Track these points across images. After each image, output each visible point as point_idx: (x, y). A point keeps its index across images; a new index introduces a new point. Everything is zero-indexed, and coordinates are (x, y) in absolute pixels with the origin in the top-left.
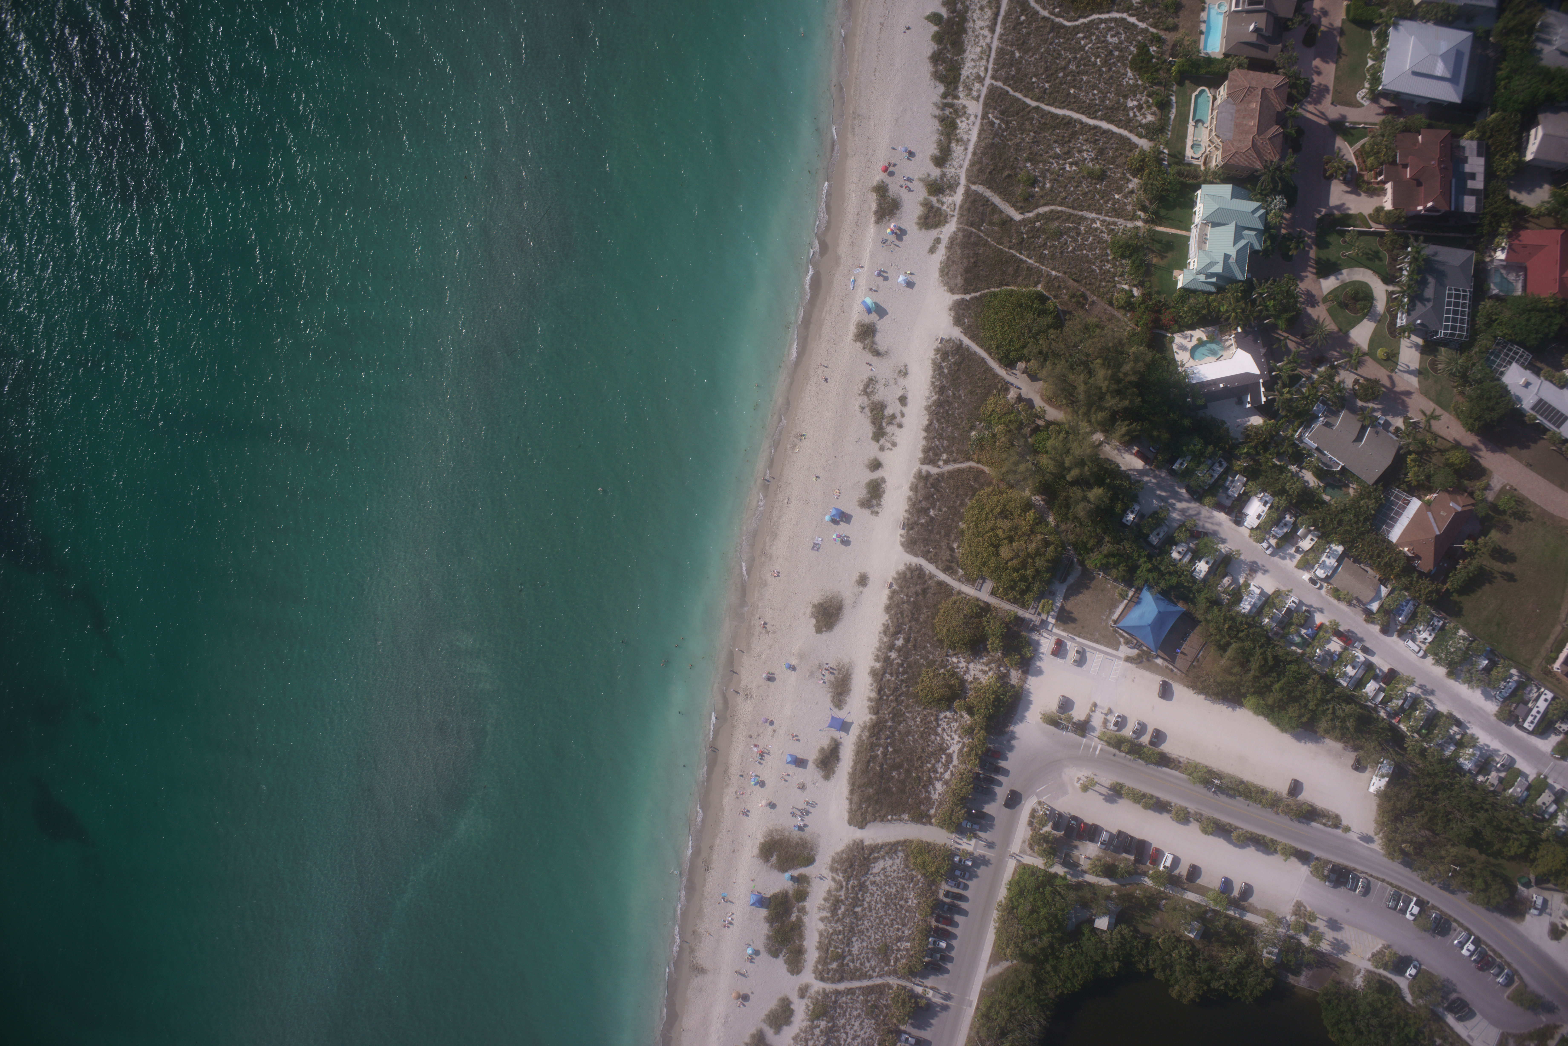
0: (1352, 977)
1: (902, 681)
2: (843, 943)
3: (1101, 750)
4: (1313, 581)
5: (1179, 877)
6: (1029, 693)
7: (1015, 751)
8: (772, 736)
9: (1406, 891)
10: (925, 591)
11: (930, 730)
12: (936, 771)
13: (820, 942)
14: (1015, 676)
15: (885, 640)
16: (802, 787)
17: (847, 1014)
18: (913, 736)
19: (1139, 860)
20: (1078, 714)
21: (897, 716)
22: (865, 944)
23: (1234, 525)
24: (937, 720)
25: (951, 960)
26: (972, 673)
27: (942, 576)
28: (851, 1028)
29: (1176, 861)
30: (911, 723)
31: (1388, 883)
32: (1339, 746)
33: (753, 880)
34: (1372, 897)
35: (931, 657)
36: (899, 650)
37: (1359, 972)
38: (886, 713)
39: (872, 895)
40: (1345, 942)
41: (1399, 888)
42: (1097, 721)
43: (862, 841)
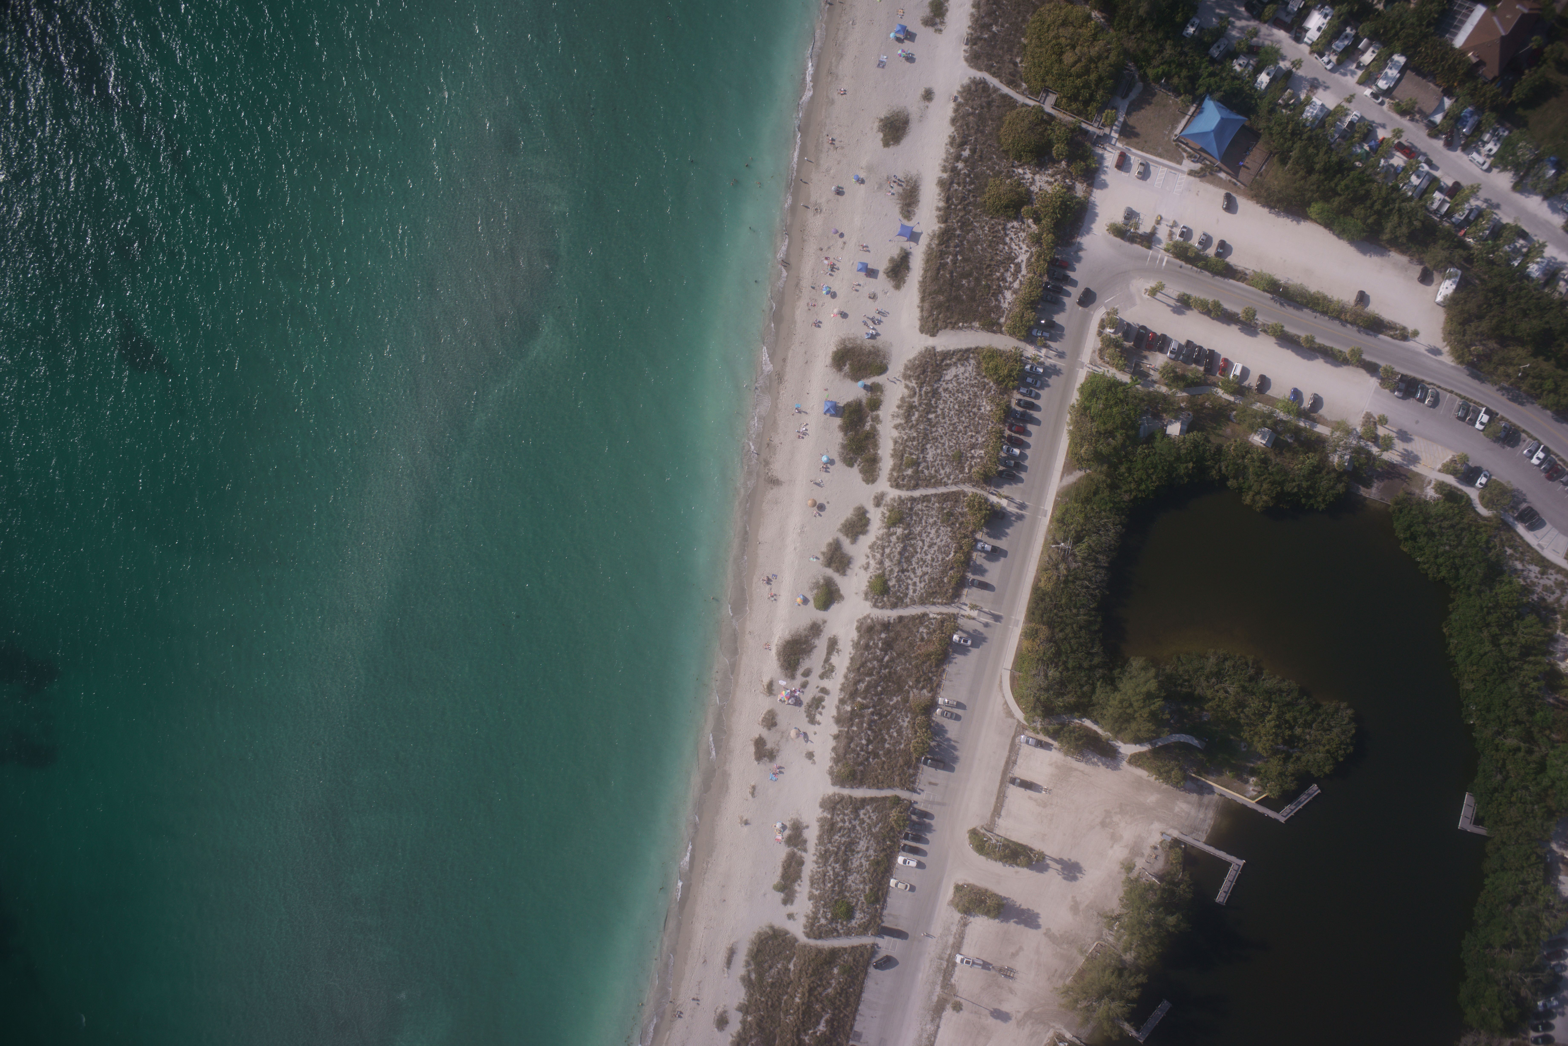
0: (1422, 488)
1: (969, 191)
2: (918, 449)
3: (1167, 262)
4: (1375, 96)
5: (1249, 388)
6: (1094, 205)
7: (1083, 262)
8: (843, 248)
9: (1475, 403)
10: (989, 104)
11: (997, 239)
12: (1004, 280)
13: (894, 450)
14: (1080, 189)
15: (952, 151)
16: (873, 297)
17: (923, 521)
18: (982, 245)
19: (1209, 371)
20: (1145, 228)
21: (965, 225)
22: (939, 451)
23: (1294, 43)
24: (1004, 229)
25: (1025, 469)
26: (1038, 184)
27: (1006, 90)
28: (928, 536)
29: (1245, 372)
30: (979, 232)
31: (1456, 394)
32: (1403, 259)
33: (826, 390)
34: (1442, 408)
35: (997, 168)
36: (966, 161)
37: (1430, 483)
38: (954, 222)
39: (945, 402)
40: (1416, 453)
41: (1468, 399)
42: (1163, 233)
43: (934, 348)
